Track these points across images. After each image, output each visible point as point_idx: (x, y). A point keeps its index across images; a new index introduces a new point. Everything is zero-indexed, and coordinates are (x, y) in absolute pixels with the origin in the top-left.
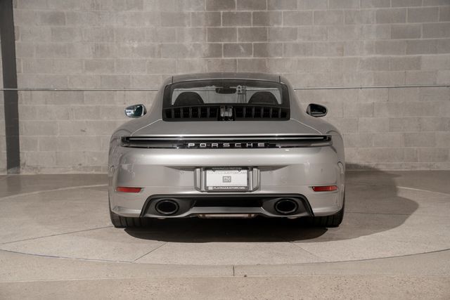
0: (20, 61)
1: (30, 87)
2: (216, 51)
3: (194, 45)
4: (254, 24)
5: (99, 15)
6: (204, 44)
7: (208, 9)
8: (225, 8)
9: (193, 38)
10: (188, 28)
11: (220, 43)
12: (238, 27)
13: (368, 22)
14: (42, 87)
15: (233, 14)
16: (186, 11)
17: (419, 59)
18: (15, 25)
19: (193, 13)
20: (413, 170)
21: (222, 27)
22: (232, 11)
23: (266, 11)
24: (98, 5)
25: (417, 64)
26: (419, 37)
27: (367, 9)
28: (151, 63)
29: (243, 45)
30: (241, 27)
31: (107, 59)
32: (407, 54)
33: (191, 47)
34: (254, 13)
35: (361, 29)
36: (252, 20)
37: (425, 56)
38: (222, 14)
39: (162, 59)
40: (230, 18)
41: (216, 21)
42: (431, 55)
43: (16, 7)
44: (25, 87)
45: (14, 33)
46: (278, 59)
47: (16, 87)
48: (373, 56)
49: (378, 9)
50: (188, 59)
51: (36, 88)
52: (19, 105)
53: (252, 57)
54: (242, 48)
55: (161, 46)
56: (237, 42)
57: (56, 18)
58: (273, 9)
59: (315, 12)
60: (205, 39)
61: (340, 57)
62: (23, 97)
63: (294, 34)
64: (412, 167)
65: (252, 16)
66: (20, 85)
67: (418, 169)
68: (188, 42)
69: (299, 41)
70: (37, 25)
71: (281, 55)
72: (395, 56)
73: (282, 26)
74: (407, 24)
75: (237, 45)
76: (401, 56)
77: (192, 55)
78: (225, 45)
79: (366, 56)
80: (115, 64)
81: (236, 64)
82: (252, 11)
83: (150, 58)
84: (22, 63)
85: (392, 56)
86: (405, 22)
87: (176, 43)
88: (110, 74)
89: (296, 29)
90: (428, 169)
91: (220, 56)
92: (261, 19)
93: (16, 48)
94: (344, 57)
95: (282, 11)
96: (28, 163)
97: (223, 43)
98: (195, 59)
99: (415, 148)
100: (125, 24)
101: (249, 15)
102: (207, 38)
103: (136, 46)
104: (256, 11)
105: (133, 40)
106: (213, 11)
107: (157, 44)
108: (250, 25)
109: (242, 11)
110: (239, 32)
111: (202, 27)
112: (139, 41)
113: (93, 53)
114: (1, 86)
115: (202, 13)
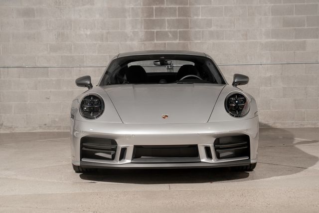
1: (7, 65)
2: (150, 36)
3: (134, 32)
4: (179, 16)
6: (141, 31)
7: (144, 5)
8: (157, 4)
9: (133, 27)
10: (129, 19)
11: (153, 30)
12: (166, 18)
13: (265, 15)
14: (16, 65)
15: (163, 8)
16: (127, 7)
17: (305, 42)
19: (132, 8)
20: (302, 127)
21: (154, 18)
22: (162, 6)
23: (188, 6)
24: (60, 2)
25: (303, 46)
26: (304, 26)
27: (265, 5)
28: (100, 46)
29: (170, 32)
30: (169, 18)
31: (67, 43)
32: (296, 38)
33: (131, 34)
34: (179, 8)
35: (260, 20)
36: (177, 13)
37: (309, 40)
38: (154, 9)
39: (109, 43)
40: (160, 11)
41: (150, 13)
42: (314, 39)
46: (198, 43)
48: (269, 40)
49: (273, 4)
50: (129, 43)
51: (11, 66)
53: (177, 41)
54: (170, 34)
55: (108, 33)
56: (167, 30)
57: (27, 13)
58: (193, 5)
59: (225, 7)
61: (244, 41)
62: (2, 73)
63: (209, 23)
64: (301, 125)
65: (177, 10)
67: (305, 127)
68: (129, 30)
69: (213, 28)
70: (13, 18)
71: (200, 40)
72: (285, 40)
73: (200, 17)
74: (295, 16)
75: (166, 32)
76: (291, 40)
77: (132, 40)
78: (157, 32)
79: (264, 40)
80: (73, 47)
81: (165, 47)
82: (177, 6)
83: (99, 42)
85: (283, 40)
86: (293, 14)
87: (120, 30)
88: (69, 55)
89: (211, 20)
90: (313, 127)
91: (153, 40)
92: (184, 12)
94: (248, 41)
95: (200, 6)
96: (5, 124)
97: (155, 30)
98: (134, 42)
99: (303, 110)
100: (81, 16)
101: (175, 9)
102: (143, 27)
103: (88, 33)
104: (181, 6)
105: (86, 29)
106: (148, 7)
107: (105, 32)
108: (176, 16)
109: (169, 6)
110: (168, 22)
111: (139, 18)
112: (91, 29)
113: (56, 39)
115: (139, 8)
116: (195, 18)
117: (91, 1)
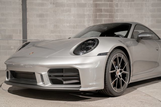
0: (28, 30)
4: (109, 18)
5: (56, 14)
6: (92, 25)
7: (93, 13)
8: (99, 13)
9: (88, 22)
10: (86, 19)
11: (97, 24)
12: (103, 19)
13: (148, 18)
14: (36, 39)
16: (85, 13)
18: (27, 18)
19: (88, 14)
21: (98, 19)
22: (101, 13)
23: (113, 13)
24: (56, 11)
27: (148, 13)
28: (73, 31)
30: (104, 19)
31: (58, 29)
34: (109, 14)
35: (146, 20)
36: (108, 16)
38: (98, 15)
39: (77, 29)
40: (101, 16)
41: (96, 16)
43: (28, 12)
44: (30, 39)
45: (27, 21)
47: (27, 39)
49: (152, 13)
51: (33, 39)
55: (77, 25)
57: (41, 16)
58: (116, 13)
59: (130, 14)
65: (108, 15)
68: (86, 24)
70: (35, 18)
72: (157, 29)
73: (118, 19)
76: (160, 29)
80: (61, 31)
82: (108, 14)
83: (73, 29)
84: (29, 31)
87: (82, 24)
88: (59, 35)
89: (123, 20)
92: (111, 16)
93: (27, 26)
95: (119, 14)
100: (65, 18)
101: (107, 15)
102: (93, 23)
103: (68, 25)
104: (110, 13)
105: (67, 23)
106: (95, 13)
107: (75, 24)
109: (105, 14)
110: (104, 20)
111: (91, 19)
112: (69, 23)
113: (54, 27)
114: (22, 39)
115: (91, 14)
116: (116, 19)
117: (69, 11)
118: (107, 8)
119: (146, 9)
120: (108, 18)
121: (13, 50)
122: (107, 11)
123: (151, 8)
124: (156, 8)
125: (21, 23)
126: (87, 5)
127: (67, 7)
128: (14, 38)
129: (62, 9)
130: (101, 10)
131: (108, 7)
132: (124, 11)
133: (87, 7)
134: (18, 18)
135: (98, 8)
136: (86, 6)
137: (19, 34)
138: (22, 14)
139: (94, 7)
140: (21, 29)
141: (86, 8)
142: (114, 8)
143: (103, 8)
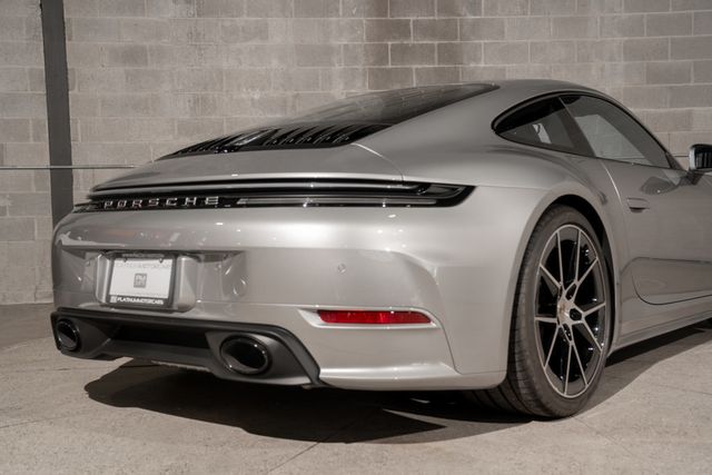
0: (76, 122)
1: (90, 164)
3: (348, 95)
4: (439, 62)
5: (200, 49)
7: (369, 39)
8: (395, 38)
9: (346, 84)
10: (337, 68)
12: (414, 67)
13: (611, 59)
14: (110, 163)
15: (406, 46)
16: (334, 43)
17: (689, 114)
18: (69, 67)
19: (346, 46)
21: (390, 66)
22: (405, 42)
23: (458, 41)
24: (198, 35)
25: (686, 122)
26: (689, 81)
27: (610, 39)
30: (419, 67)
31: (213, 117)
32: (671, 107)
34: (439, 45)
35: (602, 69)
36: (436, 55)
37: (698, 110)
38: (390, 48)
40: (403, 52)
41: (382, 59)
42: (706, 108)
43: (70, 40)
44: (83, 164)
45: (67, 78)
47: (71, 164)
49: (626, 38)
51: (101, 164)
52: (74, 192)
55: (296, 96)
57: (132, 56)
58: (468, 39)
59: (532, 43)
60: (364, 85)
62: (81, 179)
63: (499, 77)
65: (436, 49)
66: (76, 161)
68: (338, 90)
70: (103, 66)
72: (652, 110)
73: (482, 65)
74: (670, 61)
76: (662, 111)
80: (225, 125)
82: (436, 43)
83: (279, 116)
84: (79, 125)
85: (648, 110)
86: (667, 58)
87: (320, 91)
89: (503, 69)
92: (451, 55)
93: (70, 103)
95: (483, 42)
100: (240, 63)
101: (431, 48)
102: (367, 84)
103: (256, 97)
104: (443, 42)
105: (253, 88)
106: (376, 43)
107: (289, 93)
108: (434, 63)
109: (421, 42)
110: (417, 73)
111: (360, 67)
112: (263, 89)
113: (191, 109)
114: (46, 162)
115: (360, 46)
116: (472, 65)
117: (262, 32)
118: (431, 18)
119: (602, 18)
120: (436, 60)
121: (8, 216)
122: (429, 30)
123: (625, 15)
124: (645, 14)
125: (42, 91)
126: (341, 6)
127: (248, 15)
128: (9, 163)
129: (227, 24)
130: (401, 29)
131: (433, 15)
132: (506, 30)
133: (341, 13)
134: (27, 67)
135: (389, 18)
136: (337, 10)
137: (32, 142)
138: (42, 49)
139: (370, 15)
140: (44, 116)
141: (334, 19)
142: (459, 15)
143: (412, 19)
